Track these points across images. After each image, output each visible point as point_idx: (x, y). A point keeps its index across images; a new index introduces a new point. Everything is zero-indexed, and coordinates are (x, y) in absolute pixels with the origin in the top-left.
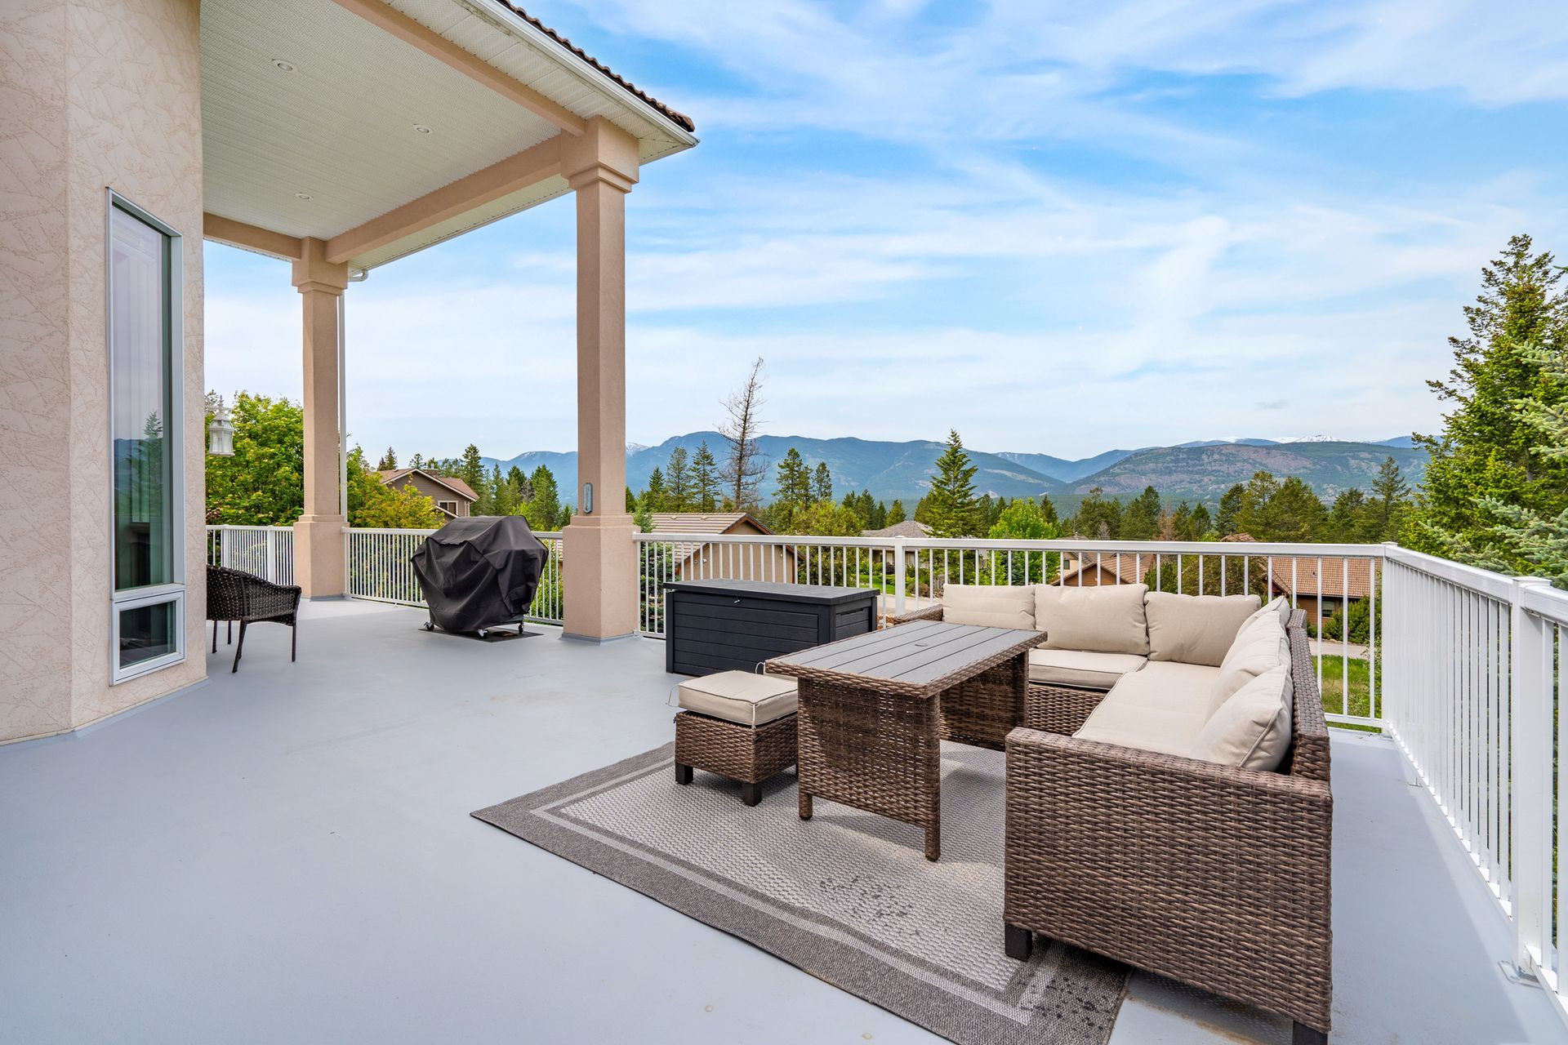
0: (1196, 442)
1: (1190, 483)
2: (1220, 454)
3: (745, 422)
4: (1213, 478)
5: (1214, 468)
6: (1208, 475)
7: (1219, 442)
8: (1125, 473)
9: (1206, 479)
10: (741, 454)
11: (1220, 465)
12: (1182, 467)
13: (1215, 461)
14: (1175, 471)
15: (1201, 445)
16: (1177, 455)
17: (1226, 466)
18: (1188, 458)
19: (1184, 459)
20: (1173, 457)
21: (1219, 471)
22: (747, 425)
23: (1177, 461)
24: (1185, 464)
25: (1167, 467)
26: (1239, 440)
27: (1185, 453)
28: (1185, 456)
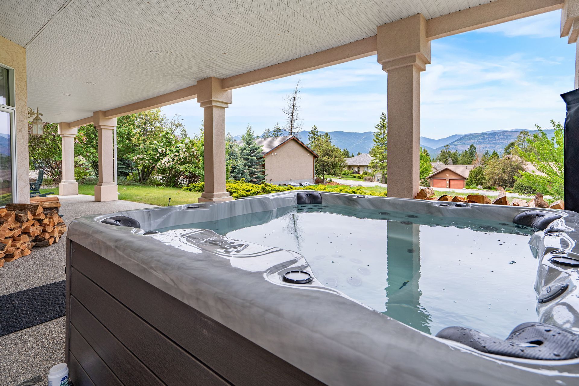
0: (492, 131)
1: (490, 148)
2: (504, 135)
3: (293, 106)
4: (500, 146)
5: (501, 142)
6: (498, 145)
7: (503, 130)
8: (460, 144)
9: (497, 146)
10: (292, 119)
11: (504, 140)
12: (486, 141)
13: (501, 138)
14: (483, 143)
15: (495, 132)
16: (484, 136)
17: (506, 140)
18: (489, 137)
19: (486, 138)
20: (482, 137)
21: (503, 143)
22: (294, 108)
23: (484, 139)
24: (487, 140)
25: (479, 142)
26: (513, 130)
27: (488, 135)
28: (487, 137)
